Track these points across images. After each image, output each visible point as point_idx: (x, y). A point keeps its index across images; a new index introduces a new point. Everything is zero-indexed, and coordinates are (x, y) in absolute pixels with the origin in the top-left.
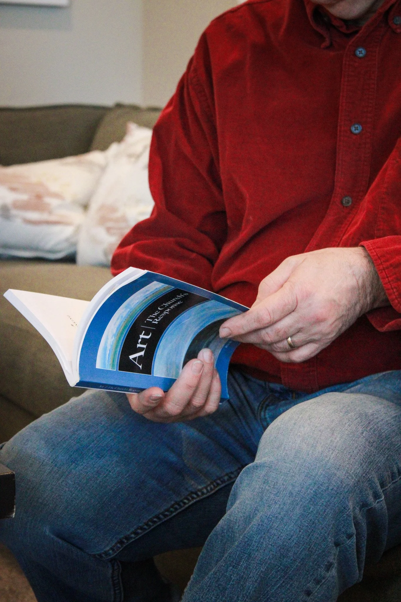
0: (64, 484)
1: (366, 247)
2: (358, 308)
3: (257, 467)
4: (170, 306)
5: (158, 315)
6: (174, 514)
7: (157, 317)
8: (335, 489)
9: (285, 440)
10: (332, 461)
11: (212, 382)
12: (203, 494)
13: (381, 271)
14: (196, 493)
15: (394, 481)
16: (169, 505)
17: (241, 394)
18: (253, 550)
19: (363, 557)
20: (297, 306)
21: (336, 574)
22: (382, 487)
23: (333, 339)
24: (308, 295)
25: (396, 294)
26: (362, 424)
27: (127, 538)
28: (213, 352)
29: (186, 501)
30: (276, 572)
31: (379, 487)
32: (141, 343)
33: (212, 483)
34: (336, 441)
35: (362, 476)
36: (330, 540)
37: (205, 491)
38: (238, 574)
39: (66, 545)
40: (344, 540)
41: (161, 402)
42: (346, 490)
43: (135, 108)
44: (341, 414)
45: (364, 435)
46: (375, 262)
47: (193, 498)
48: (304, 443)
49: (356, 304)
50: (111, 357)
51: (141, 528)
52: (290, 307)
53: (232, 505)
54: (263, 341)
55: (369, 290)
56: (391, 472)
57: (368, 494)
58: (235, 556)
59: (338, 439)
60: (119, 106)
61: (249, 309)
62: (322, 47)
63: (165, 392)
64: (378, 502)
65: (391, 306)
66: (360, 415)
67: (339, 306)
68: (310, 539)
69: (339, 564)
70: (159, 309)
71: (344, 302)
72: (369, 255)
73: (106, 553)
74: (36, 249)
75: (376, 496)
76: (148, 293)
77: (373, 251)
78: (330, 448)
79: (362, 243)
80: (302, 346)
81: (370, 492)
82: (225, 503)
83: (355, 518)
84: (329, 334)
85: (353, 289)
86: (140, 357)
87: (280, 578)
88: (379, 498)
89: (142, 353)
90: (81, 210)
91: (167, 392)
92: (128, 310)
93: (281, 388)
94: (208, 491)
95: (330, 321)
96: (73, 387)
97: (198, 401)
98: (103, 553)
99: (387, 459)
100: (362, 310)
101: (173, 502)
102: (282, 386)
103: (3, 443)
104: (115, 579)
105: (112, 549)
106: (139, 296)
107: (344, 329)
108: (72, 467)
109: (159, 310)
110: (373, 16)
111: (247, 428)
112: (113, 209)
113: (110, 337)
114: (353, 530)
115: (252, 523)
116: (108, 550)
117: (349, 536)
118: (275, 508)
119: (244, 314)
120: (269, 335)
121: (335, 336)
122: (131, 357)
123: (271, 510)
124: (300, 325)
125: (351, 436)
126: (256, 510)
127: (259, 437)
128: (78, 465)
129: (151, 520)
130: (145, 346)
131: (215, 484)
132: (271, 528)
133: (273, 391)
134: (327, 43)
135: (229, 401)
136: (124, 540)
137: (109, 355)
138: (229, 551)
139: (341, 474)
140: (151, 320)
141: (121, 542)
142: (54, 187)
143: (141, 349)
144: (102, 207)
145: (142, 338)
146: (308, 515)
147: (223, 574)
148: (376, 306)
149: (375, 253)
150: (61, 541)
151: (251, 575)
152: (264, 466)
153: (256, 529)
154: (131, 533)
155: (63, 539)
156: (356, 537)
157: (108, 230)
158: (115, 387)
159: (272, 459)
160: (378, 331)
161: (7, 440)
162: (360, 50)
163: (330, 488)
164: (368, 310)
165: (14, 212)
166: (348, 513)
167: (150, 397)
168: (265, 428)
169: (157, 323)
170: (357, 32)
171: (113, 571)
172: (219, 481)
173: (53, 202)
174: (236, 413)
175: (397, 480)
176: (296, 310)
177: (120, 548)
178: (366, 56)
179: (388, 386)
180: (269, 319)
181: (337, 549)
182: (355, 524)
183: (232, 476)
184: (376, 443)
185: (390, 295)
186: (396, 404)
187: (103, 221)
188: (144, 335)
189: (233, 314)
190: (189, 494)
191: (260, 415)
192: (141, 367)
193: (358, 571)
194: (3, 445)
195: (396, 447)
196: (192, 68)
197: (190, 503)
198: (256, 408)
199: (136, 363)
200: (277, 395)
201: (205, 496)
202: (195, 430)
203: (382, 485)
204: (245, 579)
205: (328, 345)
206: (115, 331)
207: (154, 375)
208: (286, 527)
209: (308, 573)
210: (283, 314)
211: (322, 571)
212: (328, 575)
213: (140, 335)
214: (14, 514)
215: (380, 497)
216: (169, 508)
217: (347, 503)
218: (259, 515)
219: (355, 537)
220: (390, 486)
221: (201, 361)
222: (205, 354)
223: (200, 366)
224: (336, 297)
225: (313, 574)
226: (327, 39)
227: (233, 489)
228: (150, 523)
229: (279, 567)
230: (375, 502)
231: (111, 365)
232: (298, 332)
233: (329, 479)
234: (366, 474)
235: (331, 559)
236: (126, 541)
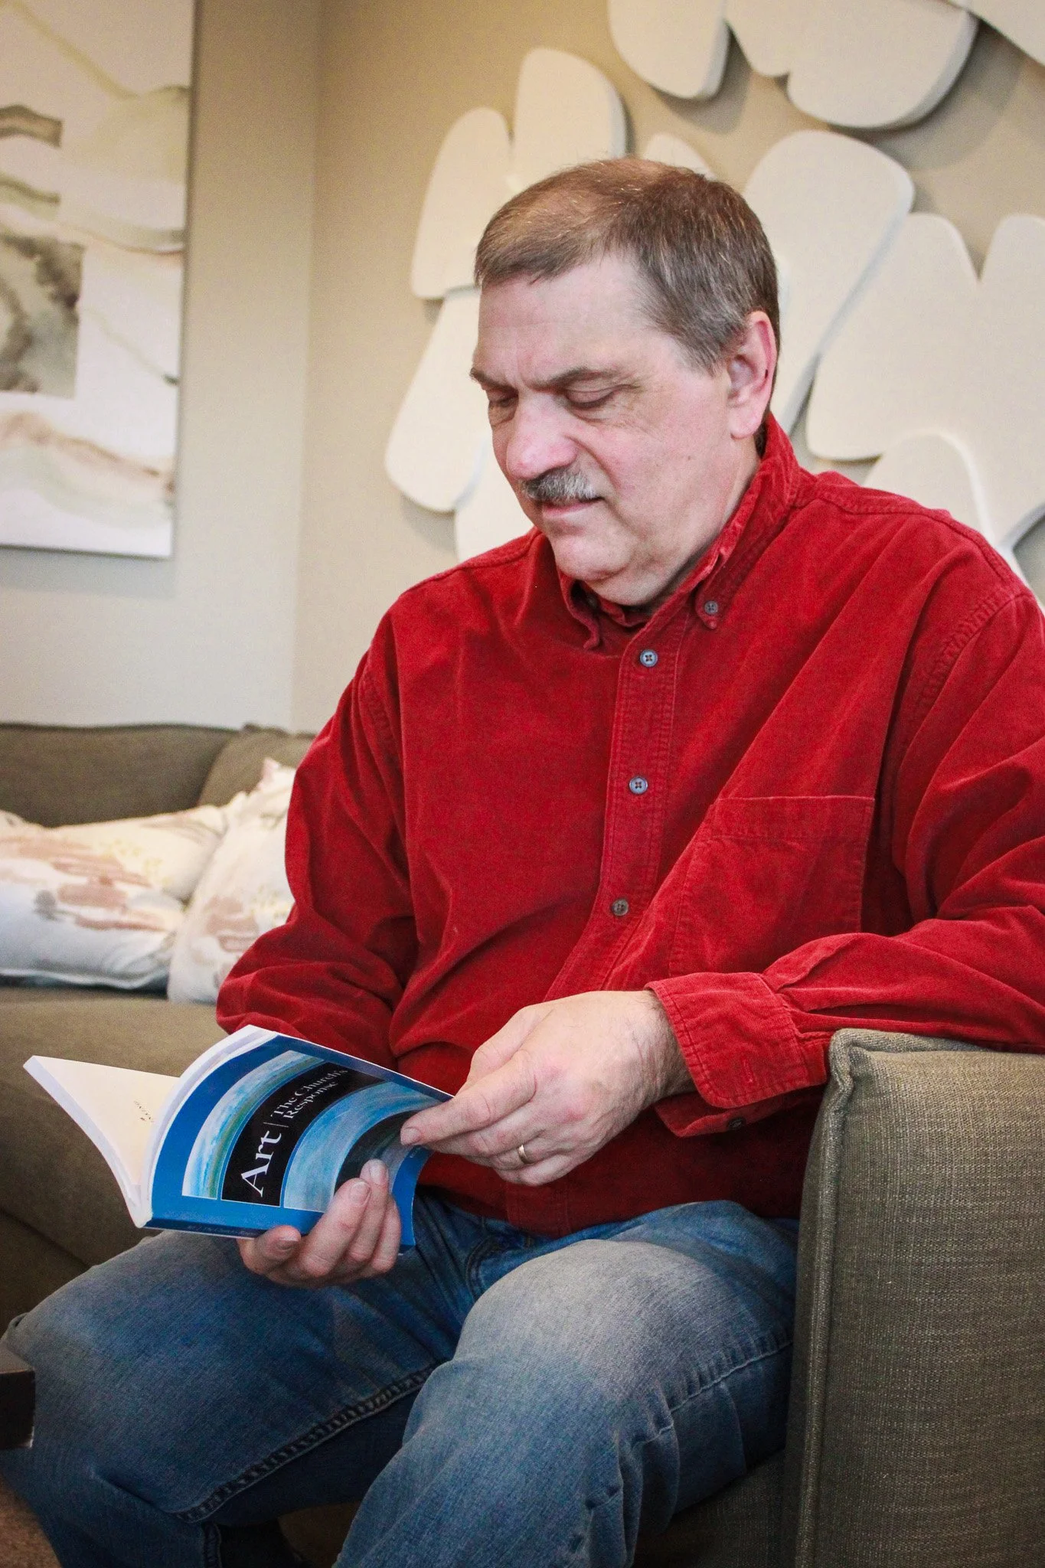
0: (124, 1390)
1: (657, 992)
2: (641, 1096)
3: (456, 1368)
4: (315, 1089)
5: (295, 1105)
6: (316, 1444)
7: (292, 1108)
8: (590, 1409)
9: (506, 1324)
10: (585, 1361)
11: (384, 1217)
12: (367, 1410)
13: (681, 1034)
14: (355, 1409)
15: (692, 1396)
16: (309, 1429)
17: (438, 1238)
18: (446, 1513)
19: (636, 1526)
20: (535, 1092)
21: (587, 1556)
22: (670, 1407)
23: (597, 1149)
24: (554, 1075)
25: (707, 1072)
26: (640, 1297)
27: (233, 1486)
28: (388, 1166)
29: (337, 1422)
30: (485, 1552)
31: (666, 1406)
32: (263, 1151)
33: (383, 1391)
34: (594, 1326)
35: (636, 1387)
36: (578, 1498)
37: (371, 1405)
38: (417, 1554)
39: (124, 1496)
40: (603, 1497)
41: (296, 1251)
42: (608, 1412)
43: (279, 734)
44: (604, 1280)
45: (642, 1315)
46: (671, 1017)
47: (350, 1417)
48: (538, 1329)
49: (637, 1090)
50: (210, 1175)
51: (258, 1469)
52: (524, 1094)
53: (413, 1432)
54: (477, 1150)
55: (660, 1064)
56: (687, 1380)
57: (646, 1418)
58: (415, 1523)
59: (597, 1323)
60: (251, 729)
61: (451, 1098)
62: (585, 646)
63: (303, 1235)
64: (663, 1433)
65: (696, 1092)
66: (638, 1282)
67: (608, 1093)
68: (545, 1495)
69: (594, 1537)
70: (296, 1094)
71: (617, 1086)
72: (660, 1006)
73: (195, 1512)
74: (97, 971)
75: (660, 1422)
76: (277, 1068)
77: (668, 998)
78: (582, 1339)
79: (650, 984)
80: (542, 1160)
81: (650, 1416)
82: (402, 1427)
83: (622, 1459)
84: (589, 1140)
85: (632, 1065)
86: (261, 1175)
87: (490, 1562)
88: (665, 1426)
89: (264, 1169)
90: (178, 905)
91: (307, 1235)
92: (242, 1096)
93: (507, 1229)
94: (376, 1405)
95: (592, 1118)
96: (142, 1229)
97: (360, 1251)
98: (189, 1512)
99: (681, 1358)
100: (646, 1098)
101: (314, 1425)
102: (509, 1224)
103: (21, 1315)
104: (209, 1555)
105: (205, 1504)
106: (262, 1073)
107: (615, 1132)
108: (139, 1360)
109: (296, 1097)
110: (669, 600)
111: (446, 1294)
112: (234, 907)
113: (209, 1140)
114: (619, 1480)
115: (446, 1466)
116: (199, 1507)
117: (612, 1491)
118: (486, 1441)
119: (443, 1105)
120: (485, 1143)
121: (600, 1143)
122: (245, 1176)
123: (479, 1445)
124: (541, 1126)
125: (620, 1317)
126: (454, 1442)
127: (467, 1310)
128: (150, 1356)
129: (275, 1455)
130: (269, 1157)
131: (389, 1392)
132: (477, 1475)
133: (491, 1231)
134: (594, 640)
135: (417, 1248)
136: (227, 1489)
137: (205, 1173)
138: (404, 1515)
139: (601, 1384)
140: (282, 1113)
141: (221, 1492)
142: (132, 865)
143: (263, 1162)
144: (214, 902)
145: (265, 1143)
146: (542, 1453)
147: (391, 1554)
148: (672, 1091)
149: (672, 1003)
150: (116, 1491)
151: (441, 1557)
152: (469, 1368)
153: (451, 1477)
154: (240, 1478)
155: (118, 1485)
156: (624, 1493)
157: (223, 941)
158: (215, 1228)
159: (483, 1356)
160: (673, 1134)
161: (28, 1309)
162: (648, 653)
163: (582, 1407)
164: (656, 1099)
165: (61, 906)
166: (610, 1451)
167: (276, 1242)
168: (476, 1298)
169: (292, 1117)
170: (642, 625)
171: (206, 1543)
172: (395, 1388)
173: (131, 891)
174: (428, 1268)
175: (696, 1394)
176: (535, 1099)
177: (219, 1503)
178: (658, 665)
179: (688, 1230)
180: (488, 1115)
181: (590, 1513)
182: (622, 1470)
183: (419, 1379)
184: (663, 1329)
185: (697, 1074)
186: (701, 1261)
187: (214, 926)
188: (268, 1137)
189: (426, 1104)
190: (343, 1410)
191: (469, 1275)
192: (261, 1192)
193: (625, 1551)
194: (21, 1319)
195: (698, 1336)
196: (365, 672)
197: (344, 1427)
198: (463, 1261)
199: (253, 1186)
200: (500, 1239)
201: (370, 1413)
202: (357, 1298)
203: (672, 1402)
204: (430, 1562)
205: (586, 1159)
206: (217, 1131)
207: (285, 1207)
208: (503, 1475)
209: (539, 1554)
210: (511, 1107)
211: (563, 1551)
212: (573, 1557)
213: (262, 1138)
214: (32, 1441)
215: (666, 1424)
216: (307, 1435)
217: (609, 1432)
218: (458, 1452)
219: (622, 1493)
220: (684, 1403)
221: (366, 1182)
222: (374, 1171)
223: (363, 1191)
224: (602, 1078)
225: (548, 1556)
226: (594, 635)
227: (415, 1405)
228: (273, 1460)
229: (489, 1543)
230: (658, 1431)
231: (209, 1190)
232: (537, 1137)
233: (579, 1393)
234: (644, 1384)
235: (580, 1531)
236: (230, 1491)
